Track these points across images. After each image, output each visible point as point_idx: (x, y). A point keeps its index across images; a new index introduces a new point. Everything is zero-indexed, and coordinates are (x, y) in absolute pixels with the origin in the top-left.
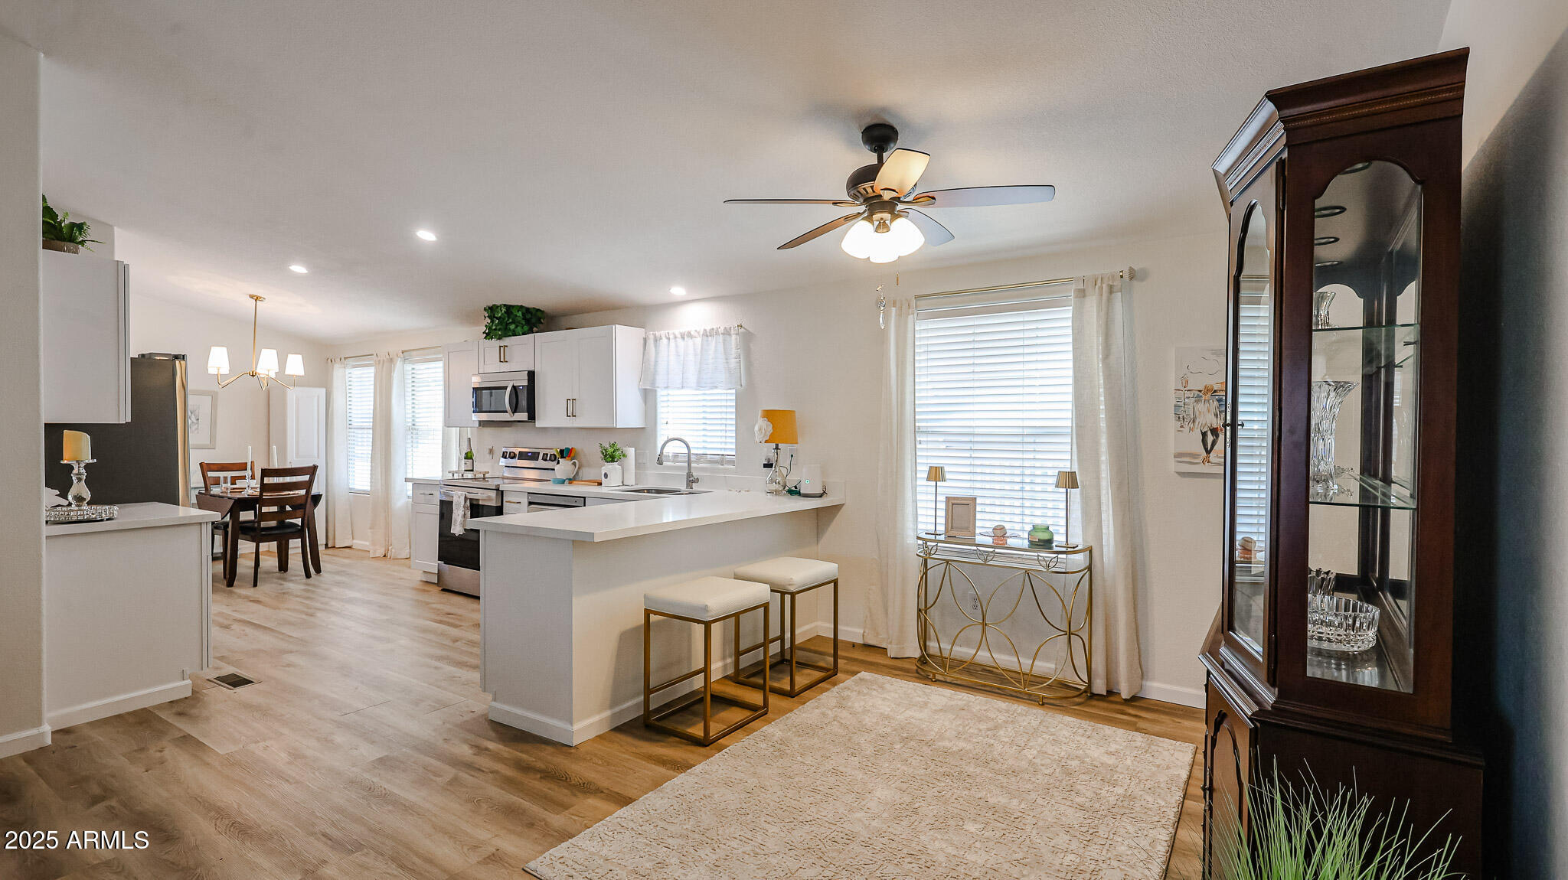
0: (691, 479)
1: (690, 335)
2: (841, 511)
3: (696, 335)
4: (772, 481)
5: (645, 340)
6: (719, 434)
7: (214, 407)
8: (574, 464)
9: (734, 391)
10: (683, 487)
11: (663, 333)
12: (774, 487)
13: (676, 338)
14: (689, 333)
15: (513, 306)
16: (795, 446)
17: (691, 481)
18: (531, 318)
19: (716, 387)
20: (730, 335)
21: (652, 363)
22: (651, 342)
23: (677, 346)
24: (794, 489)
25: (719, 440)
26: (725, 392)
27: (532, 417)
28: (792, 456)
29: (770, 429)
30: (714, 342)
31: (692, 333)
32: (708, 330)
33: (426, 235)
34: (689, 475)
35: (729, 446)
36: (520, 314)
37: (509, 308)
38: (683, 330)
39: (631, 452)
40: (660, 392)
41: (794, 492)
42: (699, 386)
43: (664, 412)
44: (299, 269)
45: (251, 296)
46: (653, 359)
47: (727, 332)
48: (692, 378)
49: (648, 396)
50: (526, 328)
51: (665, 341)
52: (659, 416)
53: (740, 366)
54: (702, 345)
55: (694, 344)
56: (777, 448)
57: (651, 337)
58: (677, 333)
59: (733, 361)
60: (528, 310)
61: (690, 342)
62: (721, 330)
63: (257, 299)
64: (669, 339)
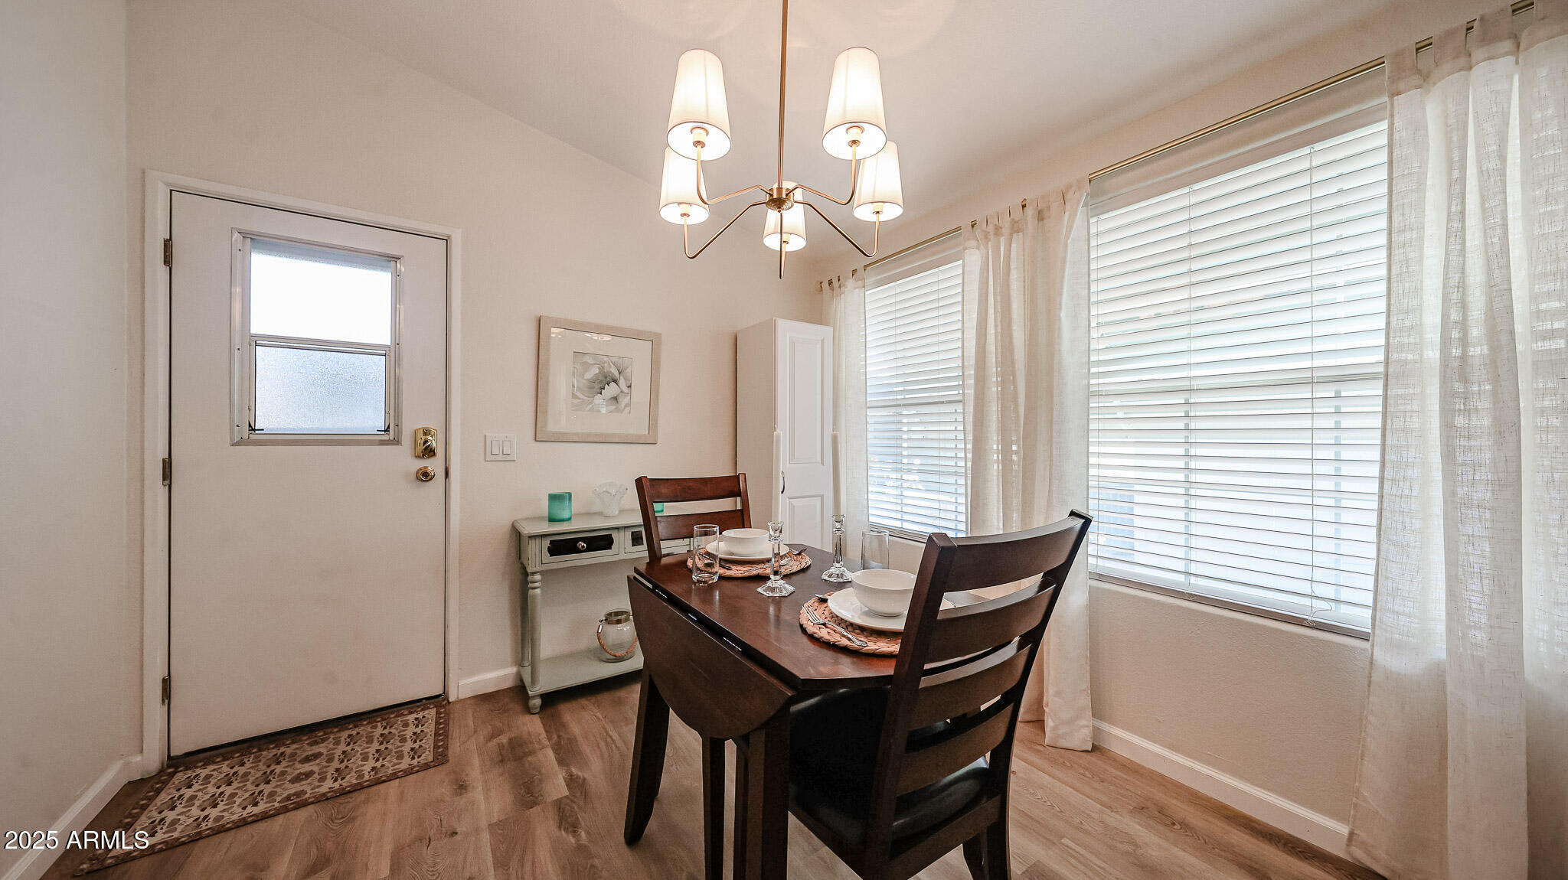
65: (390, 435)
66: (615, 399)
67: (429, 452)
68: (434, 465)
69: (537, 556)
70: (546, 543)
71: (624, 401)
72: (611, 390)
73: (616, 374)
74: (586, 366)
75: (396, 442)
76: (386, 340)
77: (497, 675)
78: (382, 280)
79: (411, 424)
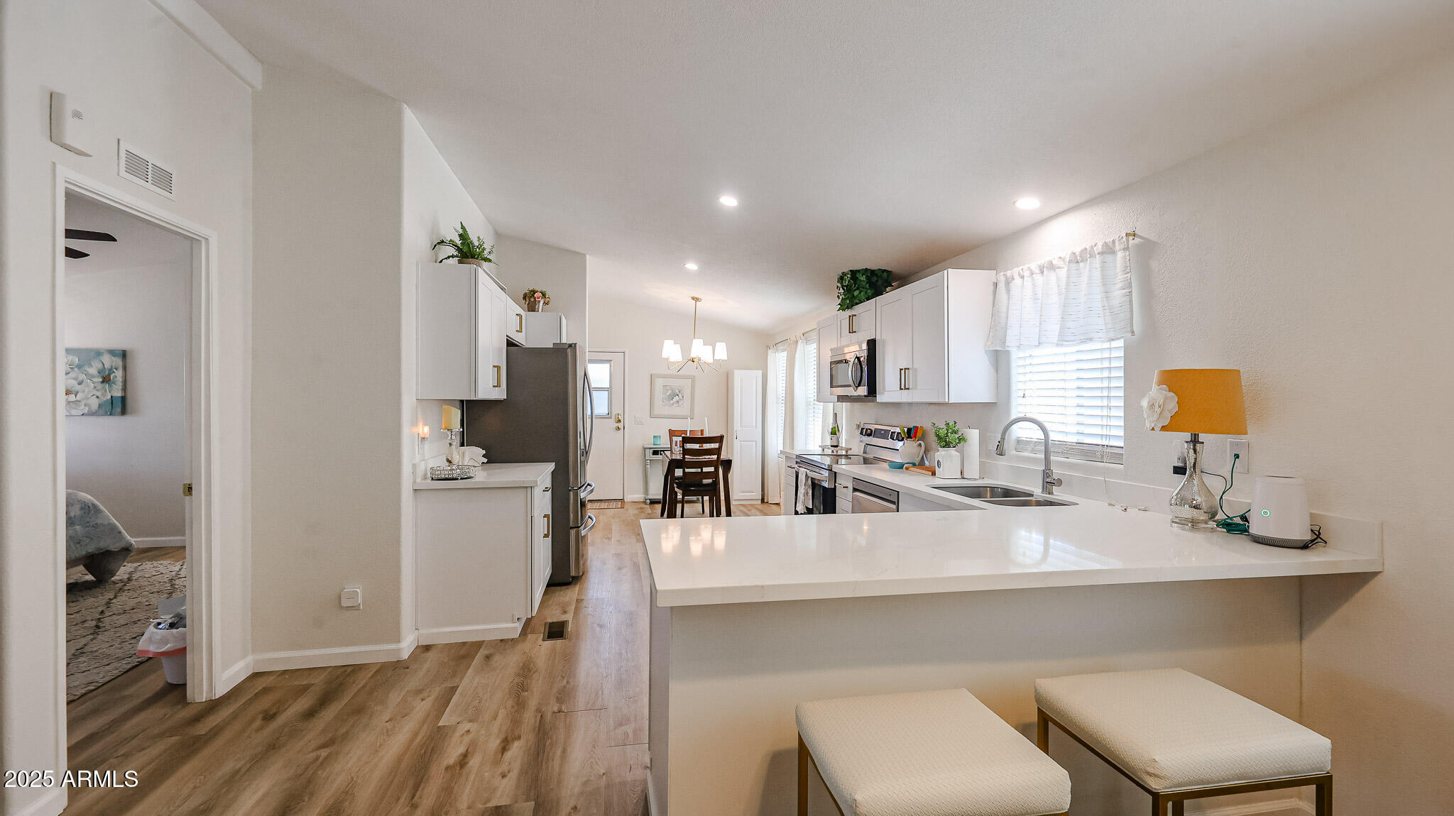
0: (1048, 480)
1: (1052, 267)
2: (1367, 587)
3: (1061, 263)
4: (1181, 501)
5: (996, 285)
6: (1098, 412)
7: (693, 387)
8: (920, 445)
9: (1120, 343)
10: (1038, 492)
11: (1016, 270)
12: (1187, 512)
13: (1032, 274)
14: (1051, 263)
15: (859, 271)
16: (1244, 439)
17: (1049, 482)
18: (877, 281)
19: (1091, 339)
20: (1113, 252)
21: (1004, 315)
22: (1002, 286)
23: (1034, 286)
24: (1238, 520)
25: (1098, 421)
26: (1106, 345)
27: (872, 391)
28: (1237, 456)
29: (1173, 406)
30: (1087, 269)
31: (1054, 262)
32: (1077, 253)
33: (729, 201)
34: (1047, 473)
35: (1114, 432)
36: (863, 278)
37: (854, 273)
38: (1041, 262)
39: (974, 435)
40: (1015, 355)
41: (1237, 527)
42: (1062, 340)
43: (1020, 379)
44: (692, 266)
45: (693, 298)
46: (1004, 310)
47: (1109, 250)
48: (1054, 328)
49: (999, 360)
50: (870, 292)
51: (1018, 281)
52: (1014, 387)
53: (1131, 301)
54: (1068, 277)
55: (1058, 279)
56: (1195, 441)
57: (1002, 279)
58: (1034, 266)
59: (1118, 294)
60: (873, 272)
61: (1052, 276)
62: (1099, 248)
63: (696, 299)
64: (1023, 277)
65: (609, 415)
66: (678, 402)
67: (619, 421)
68: (621, 425)
69: (649, 453)
70: (651, 450)
71: (680, 403)
72: (676, 398)
73: (677, 392)
74: (667, 390)
75: (611, 418)
76: (607, 386)
77: (639, 496)
78: (607, 366)
79: (614, 413)
